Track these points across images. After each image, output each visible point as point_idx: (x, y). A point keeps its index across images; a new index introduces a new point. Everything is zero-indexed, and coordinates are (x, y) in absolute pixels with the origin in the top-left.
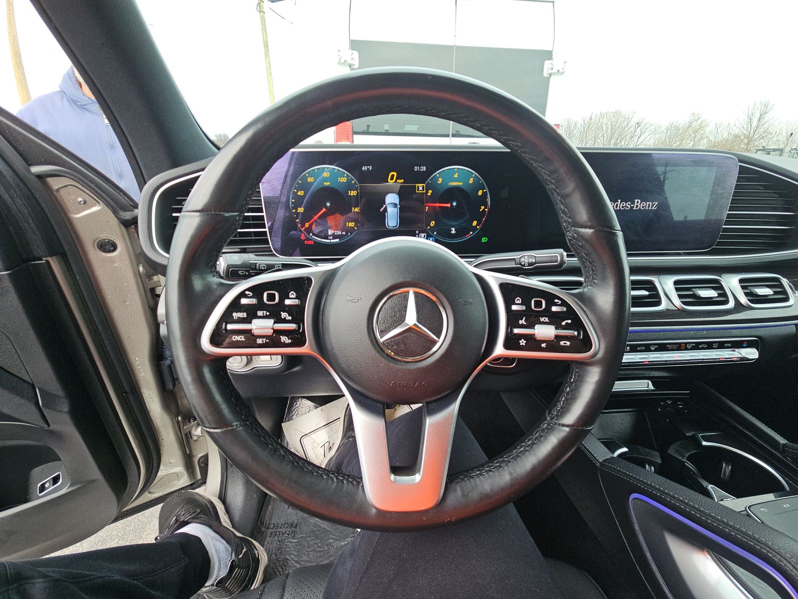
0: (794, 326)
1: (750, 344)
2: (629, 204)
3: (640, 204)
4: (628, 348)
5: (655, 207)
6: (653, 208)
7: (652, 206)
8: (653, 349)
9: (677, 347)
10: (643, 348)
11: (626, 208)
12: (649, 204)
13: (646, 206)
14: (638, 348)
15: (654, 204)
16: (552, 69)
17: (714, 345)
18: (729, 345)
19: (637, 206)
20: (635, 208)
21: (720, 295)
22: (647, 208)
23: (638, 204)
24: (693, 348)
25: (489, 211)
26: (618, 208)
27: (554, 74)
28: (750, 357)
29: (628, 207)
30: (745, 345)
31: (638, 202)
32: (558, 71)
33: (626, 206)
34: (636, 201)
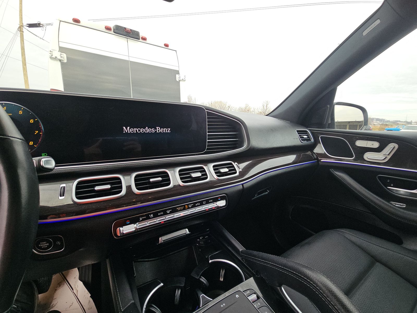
0: (241, 185)
1: (222, 198)
2: (153, 129)
3: (160, 129)
4: (152, 215)
5: (169, 131)
6: (168, 132)
7: (168, 130)
8: (168, 212)
9: (183, 208)
10: (162, 213)
11: (152, 132)
12: (166, 130)
13: (164, 131)
14: (159, 214)
15: (169, 129)
16: (180, 78)
17: (204, 202)
18: (211, 201)
19: (159, 131)
20: (157, 132)
21: (203, 175)
22: (165, 132)
23: (159, 130)
24: (192, 207)
25: (43, 134)
26: (147, 132)
27: (181, 80)
28: (221, 205)
29: (153, 131)
30: (219, 199)
31: (158, 129)
32: (183, 79)
33: (152, 131)
34: (157, 128)
